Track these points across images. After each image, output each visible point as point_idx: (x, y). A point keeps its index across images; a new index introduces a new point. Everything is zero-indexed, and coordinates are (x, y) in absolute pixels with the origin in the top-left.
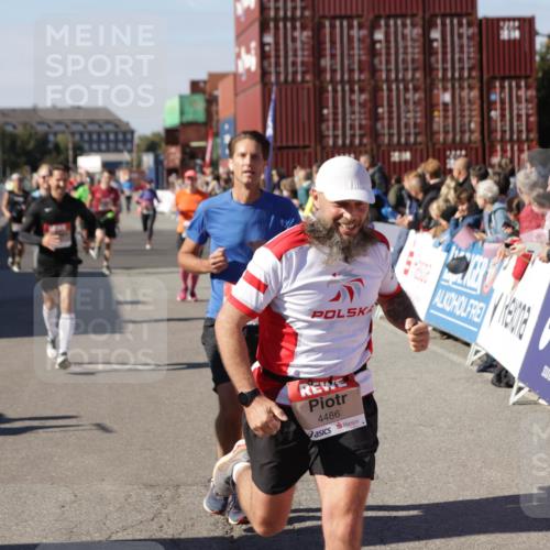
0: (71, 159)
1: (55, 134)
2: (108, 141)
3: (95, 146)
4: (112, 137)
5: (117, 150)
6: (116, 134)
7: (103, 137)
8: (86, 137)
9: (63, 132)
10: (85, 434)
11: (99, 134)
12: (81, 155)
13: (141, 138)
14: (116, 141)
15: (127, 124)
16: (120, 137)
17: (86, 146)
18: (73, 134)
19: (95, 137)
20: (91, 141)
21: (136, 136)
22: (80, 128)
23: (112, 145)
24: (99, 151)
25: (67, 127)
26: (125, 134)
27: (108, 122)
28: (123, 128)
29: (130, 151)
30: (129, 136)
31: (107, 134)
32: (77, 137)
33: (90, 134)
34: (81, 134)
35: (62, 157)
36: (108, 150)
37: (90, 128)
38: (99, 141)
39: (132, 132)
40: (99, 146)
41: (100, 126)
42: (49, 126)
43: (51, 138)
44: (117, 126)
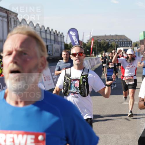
0: (115, 49)
1: (111, 42)
2: (125, 44)
3: (121, 45)
4: (126, 43)
5: (127, 46)
6: (127, 42)
7: (124, 43)
8: (119, 43)
9: (113, 42)
10: (122, 121)
11: (122, 42)
12: (118, 48)
13: (133, 43)
14: (127, 44)
15: (130, 39)
16: (128, 43)
17: (119, 45)
18: (116, 42)
19: (121, 43)
20: (120, 44)
21: (132, 42)
22: (117, 40)
23: (126, 45)
24: (123, 46)
25: (114, 40)
26: (129, 42)
27: (125, 39)
28: (129, 41)
29: (131, 46)
30: (130, 43)
31: (125, 42)
32: (117, 43)
33: (120, 42)
34: (118, 42)
35: (113, 48)
36: (125, 46)
37: (120, 40)
38: (123, 44)
39: (131, 42)
40: (123, 45)
41: (123, 40)
42: (109, 40)
43: (110, 43)
44: (127, 40)
